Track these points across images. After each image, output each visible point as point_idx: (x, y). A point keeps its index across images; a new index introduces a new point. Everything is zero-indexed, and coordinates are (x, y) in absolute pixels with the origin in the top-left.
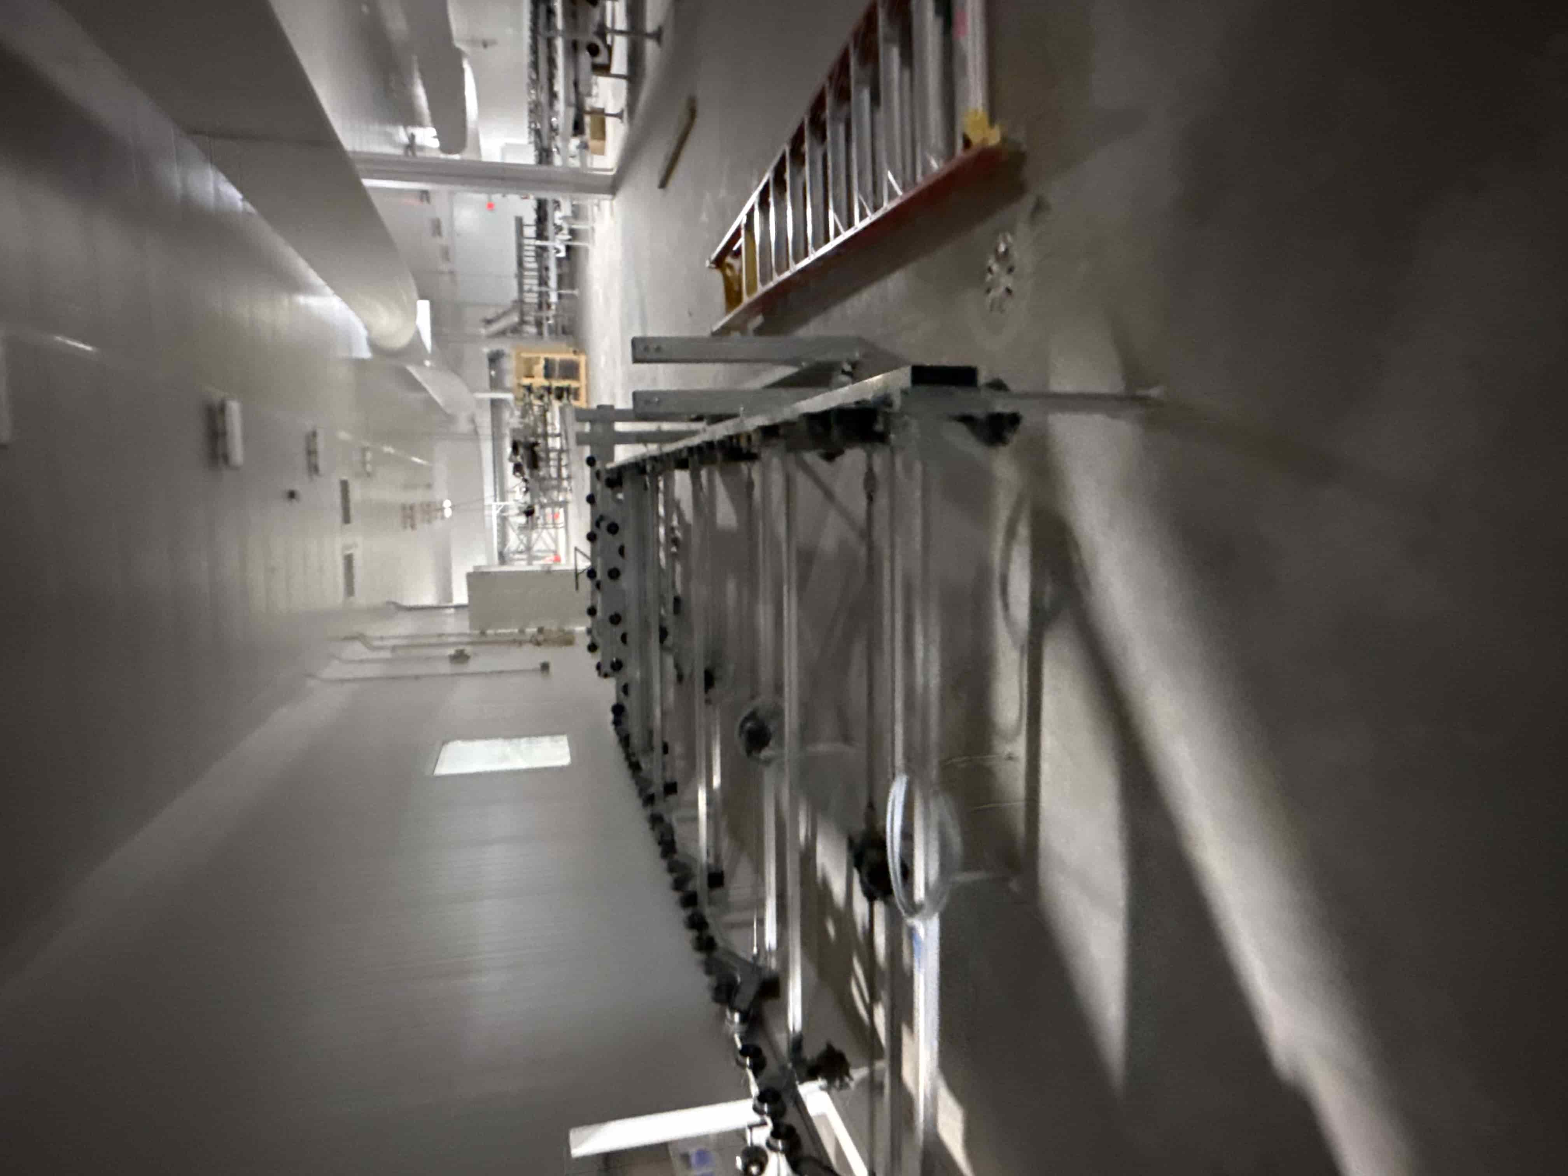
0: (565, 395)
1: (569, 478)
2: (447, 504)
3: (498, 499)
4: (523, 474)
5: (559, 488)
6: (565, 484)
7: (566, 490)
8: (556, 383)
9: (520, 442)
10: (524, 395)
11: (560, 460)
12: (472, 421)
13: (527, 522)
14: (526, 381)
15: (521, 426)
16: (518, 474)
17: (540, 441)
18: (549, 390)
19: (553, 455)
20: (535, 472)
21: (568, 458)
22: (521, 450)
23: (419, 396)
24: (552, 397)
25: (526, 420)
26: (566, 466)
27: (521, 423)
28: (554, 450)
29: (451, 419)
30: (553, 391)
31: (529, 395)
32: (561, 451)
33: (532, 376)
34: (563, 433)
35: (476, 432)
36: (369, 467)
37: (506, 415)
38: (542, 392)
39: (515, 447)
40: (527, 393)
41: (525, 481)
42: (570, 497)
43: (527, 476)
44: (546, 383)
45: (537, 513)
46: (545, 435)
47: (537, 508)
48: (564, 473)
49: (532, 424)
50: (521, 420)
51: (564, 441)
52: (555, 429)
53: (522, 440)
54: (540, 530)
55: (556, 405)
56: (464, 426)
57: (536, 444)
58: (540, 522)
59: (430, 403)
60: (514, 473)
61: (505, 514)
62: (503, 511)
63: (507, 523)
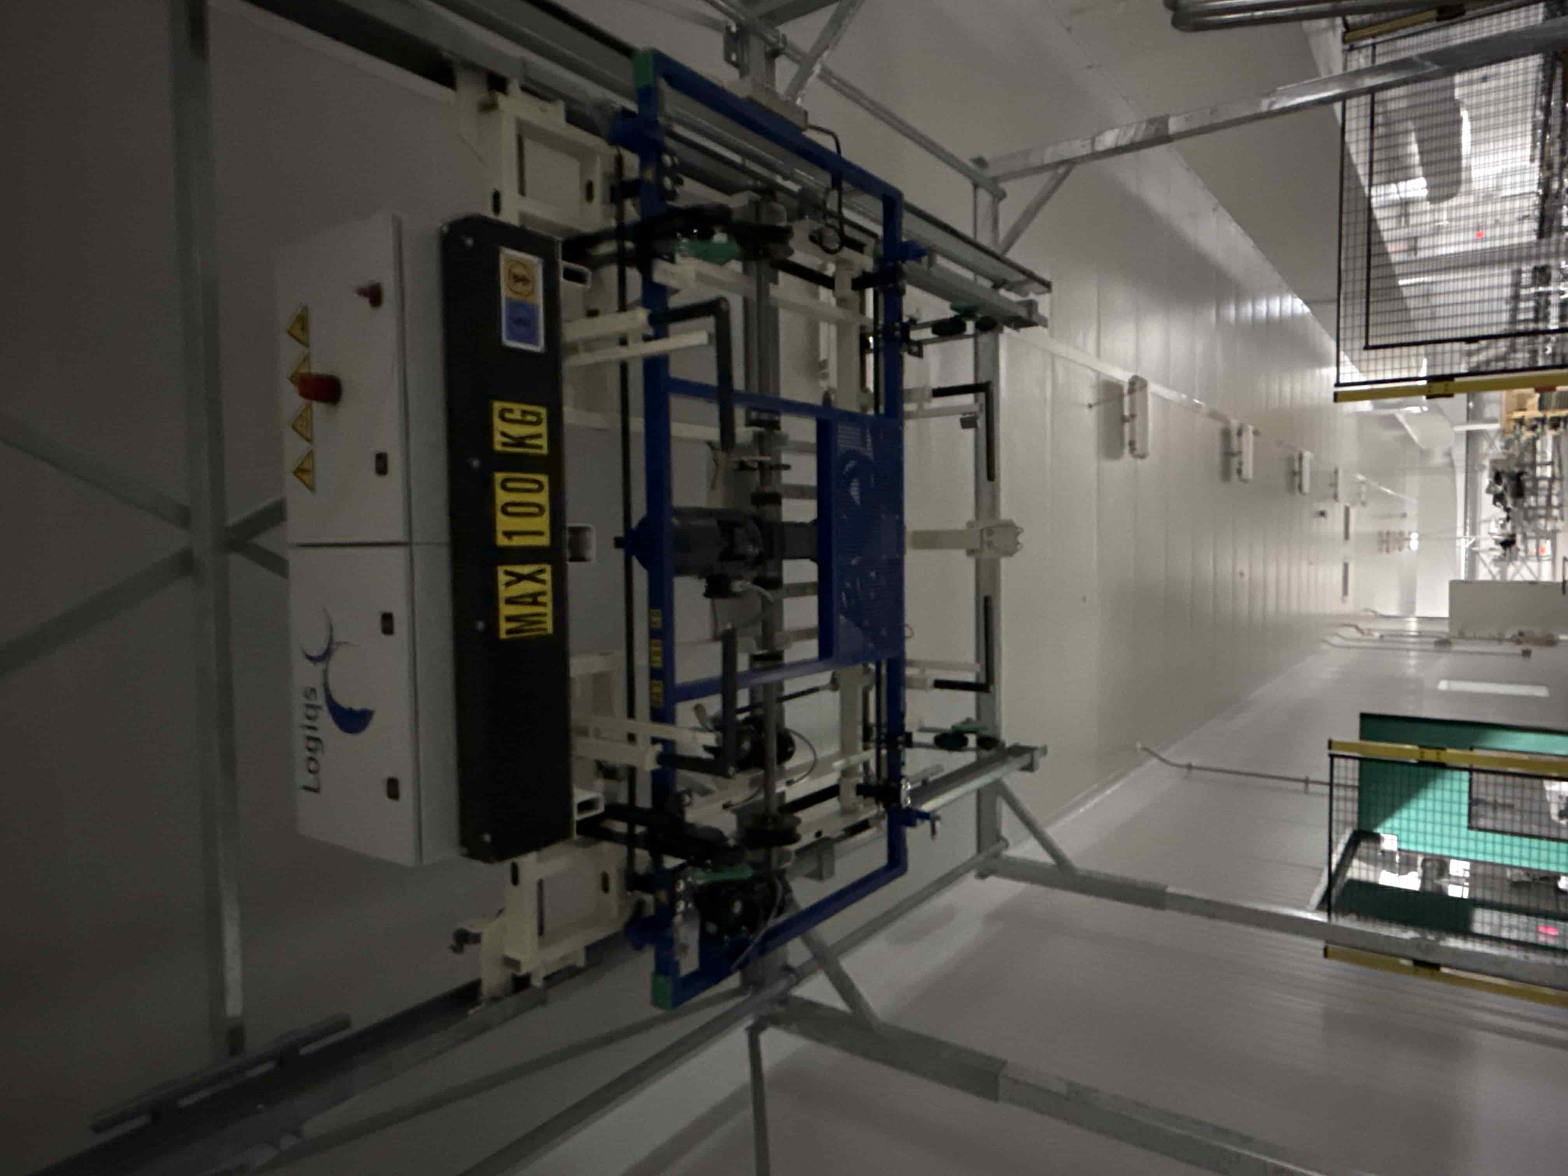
0: (1562, 424)
1: (1560, 506)
2: (1414, 536)
3: (1468, 533)
4: (1504, 504)
5: (1548, 517)
6: (1556, 512)
7: (1556, 519)
8: (1550, 414)
9: (1503, 472)
10: (1515, 428)
11: (1550, 489)
12: (1449, 454)
13: (1505, 555)
14: (1518, 415)
15: (1504, 457)
16: (1498, 503)
17: (1527, 469)
18: (1543, 421)
19: (1544, 484)
20: (1520, 501)
21: (1561, 486)
22: (1505, 480)
23: (1397, 433)
24: (1547, 427)
25: (1511, 451)
26: (1558, 495)
27: (1504, 454)
28: (1543, 478)
29: (1425, 454)
30: (1548, 421)
31: (1520, 427)
32: (1552, 480)
33: (1524, 410)
34: (1556, 462)
35: (1452, 465)
36: (1363, 498)
37: (1484, 446)
38: (1534, 423)
39: (1497, 478)
40: (1518, 426)
41: (1507, 510)
42: (1560, 525)
43: (1509, 505)
44: (1540, 414)
45: (1519, 544)
46: (1533, 465)
47: (1519, 538)
48: (1555, 501)
49: (1517, 454)
50: (1505, 451)
51: (1557, 470)
52: (1546, 457)
53: (1506, 469)
54: (1518, 563)
55: (1550, 434)
56: (1438, 460)
57: (1521, 474)
58: (1522, 554)
59: (1407, 439)
60: (1494, 503)
61: (1475, 549)
62: (1474, 545)
63: (1477, 557)
